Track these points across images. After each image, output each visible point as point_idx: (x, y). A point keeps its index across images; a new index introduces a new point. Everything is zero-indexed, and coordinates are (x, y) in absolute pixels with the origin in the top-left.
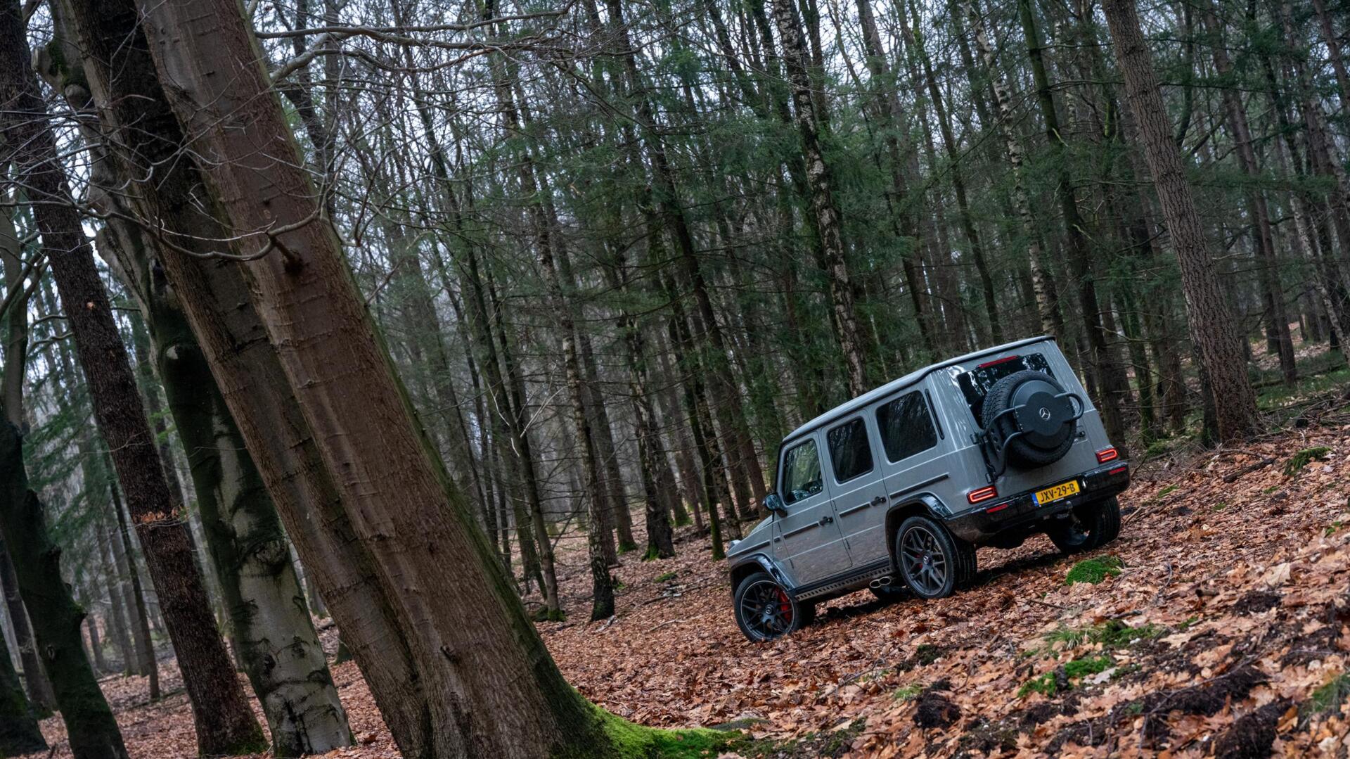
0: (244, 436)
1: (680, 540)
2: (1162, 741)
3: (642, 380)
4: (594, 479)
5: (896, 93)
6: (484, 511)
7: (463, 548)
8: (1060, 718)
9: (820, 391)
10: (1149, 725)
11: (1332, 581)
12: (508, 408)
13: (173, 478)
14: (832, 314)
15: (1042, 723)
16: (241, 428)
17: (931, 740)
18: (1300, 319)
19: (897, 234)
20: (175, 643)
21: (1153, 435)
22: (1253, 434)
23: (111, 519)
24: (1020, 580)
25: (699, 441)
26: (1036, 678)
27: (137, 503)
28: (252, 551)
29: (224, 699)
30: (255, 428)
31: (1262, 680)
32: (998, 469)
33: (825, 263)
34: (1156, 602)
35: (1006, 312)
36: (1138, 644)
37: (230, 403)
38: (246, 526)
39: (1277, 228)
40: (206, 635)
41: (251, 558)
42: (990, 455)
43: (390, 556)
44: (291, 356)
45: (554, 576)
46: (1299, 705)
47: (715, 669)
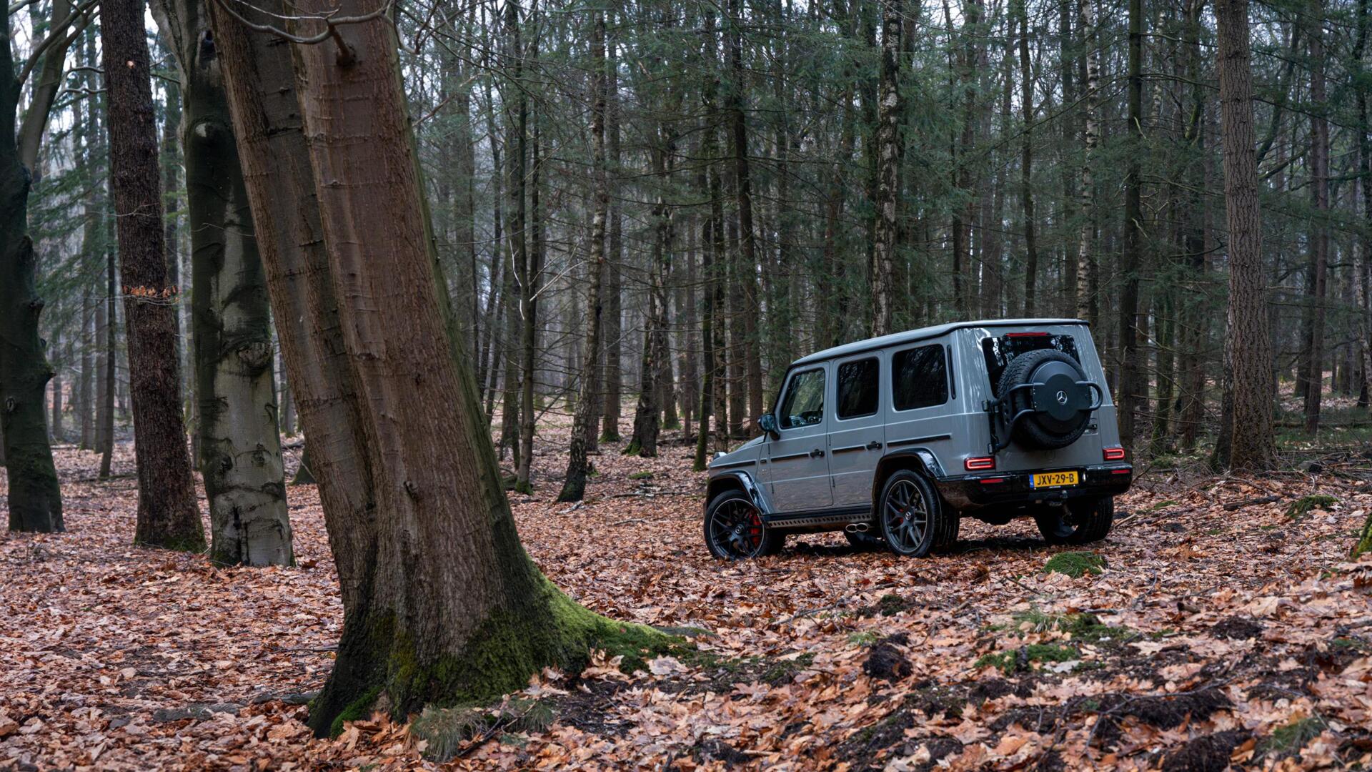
0: (256, 222)
1: (665, 442)
2: (1110, 743)
3: (665, 273)
4: (594, 360)
5: (985, 47)
6: (476, 367)
7: (450, 387)
8: (1012, 699)
9: (841, 325)
10: (1101, 725)
11: (1318, 625)
12: (524, 269)
13: (173, 261)
14: (871, 251)
15: (992, 698)
16: (254, 215)
17: (876, 690)
18: (1334, 369)
19: (954, 185)
20: (137, 423)
21: (1161, 448)
22: (1264, 468)
23: (101, 287)
24: (997, 558)
25: (707, 346)
26: (996, 653)
27: (132, 274)
28: (236, 348)
29: (173, 490)
30: (269, 217)
31: (1226, 706)
32: (1002, 442)
33: (876, 196)
34: (1135, 606)
35: (1042, 292)
36: (1108, 642)
37: (249, 187)
38: (236, 322)
39: (1333, 273)
40: (169, 422)
41: (233, 354)
42: (997, 428)
43: (374, 379)
44: (322, 152)
45: (530, 448)
46: (1259, 739)
47: (672, 575)
